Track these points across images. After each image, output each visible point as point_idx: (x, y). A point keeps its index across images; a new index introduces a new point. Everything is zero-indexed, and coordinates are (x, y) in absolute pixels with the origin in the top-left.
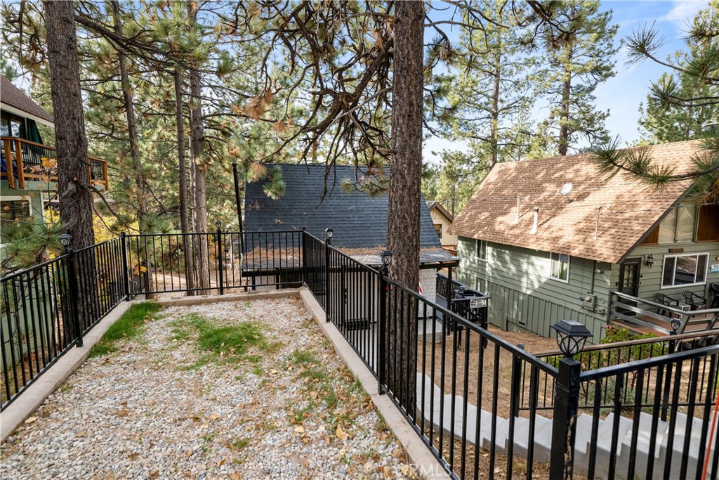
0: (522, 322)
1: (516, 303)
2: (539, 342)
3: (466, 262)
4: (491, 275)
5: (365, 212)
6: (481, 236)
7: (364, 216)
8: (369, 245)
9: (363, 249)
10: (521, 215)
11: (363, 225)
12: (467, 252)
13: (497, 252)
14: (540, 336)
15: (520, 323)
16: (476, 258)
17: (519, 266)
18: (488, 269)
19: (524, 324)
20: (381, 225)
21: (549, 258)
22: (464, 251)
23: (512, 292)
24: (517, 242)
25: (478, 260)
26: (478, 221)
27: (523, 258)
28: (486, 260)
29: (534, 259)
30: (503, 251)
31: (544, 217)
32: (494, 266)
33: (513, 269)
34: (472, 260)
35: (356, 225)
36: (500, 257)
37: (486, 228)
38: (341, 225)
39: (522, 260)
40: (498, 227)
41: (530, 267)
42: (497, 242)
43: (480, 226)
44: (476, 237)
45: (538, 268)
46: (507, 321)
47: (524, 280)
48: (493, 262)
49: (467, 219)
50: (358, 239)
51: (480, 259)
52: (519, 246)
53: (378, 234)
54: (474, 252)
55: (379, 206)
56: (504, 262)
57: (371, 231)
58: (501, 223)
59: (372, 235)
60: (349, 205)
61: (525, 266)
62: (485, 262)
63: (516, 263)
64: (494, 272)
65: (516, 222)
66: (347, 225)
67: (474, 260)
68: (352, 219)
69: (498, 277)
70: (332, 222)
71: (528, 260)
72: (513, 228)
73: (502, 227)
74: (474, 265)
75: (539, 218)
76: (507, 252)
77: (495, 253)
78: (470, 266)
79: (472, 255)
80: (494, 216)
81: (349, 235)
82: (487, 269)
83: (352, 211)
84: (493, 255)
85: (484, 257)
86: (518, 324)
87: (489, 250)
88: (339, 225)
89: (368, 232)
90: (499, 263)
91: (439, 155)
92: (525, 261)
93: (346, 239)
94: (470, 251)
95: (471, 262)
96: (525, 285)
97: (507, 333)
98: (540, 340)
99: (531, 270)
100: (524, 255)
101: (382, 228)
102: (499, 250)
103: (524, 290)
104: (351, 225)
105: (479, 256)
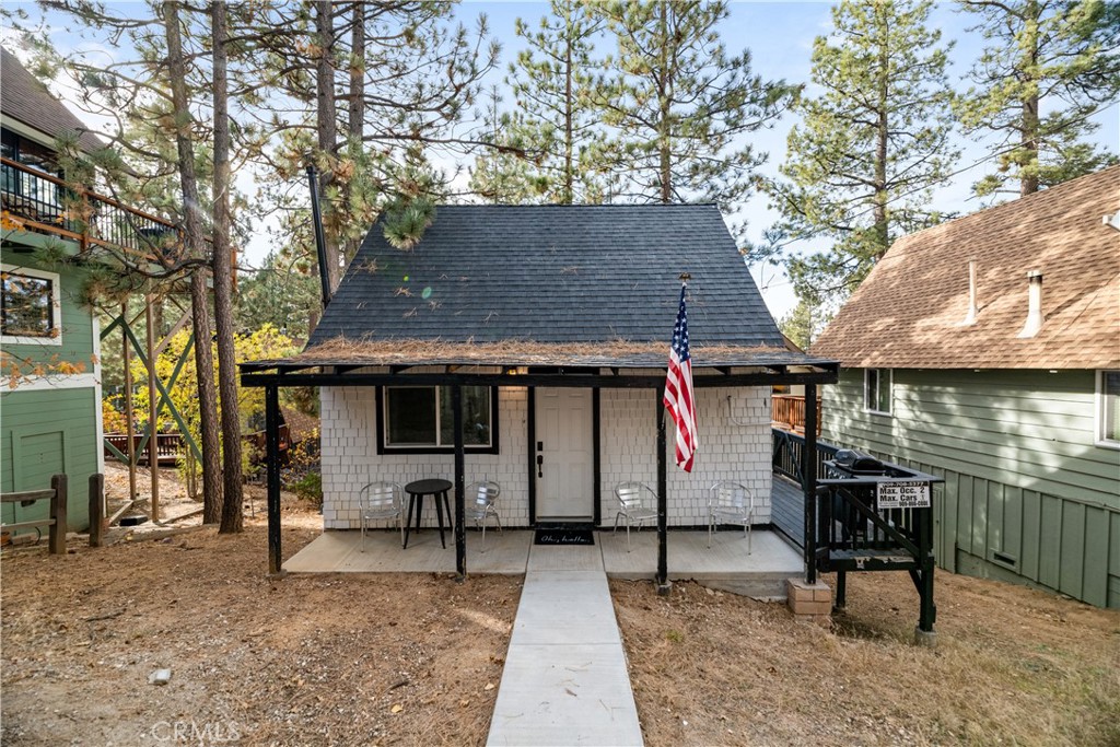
0: (1005, 554)
1: (982, 507)
2: (1073, 615)
3: (843, 419)
4: (906, 443)
5: (597, 277)
6: (880, 359)
7: (593, 283)
8: (593, 338)
9: (578, 345)
10: (980, 305)
11: (588, 299)
12: (845, 400)
13: (921, 393)
14: (1073, 598)
15: (997, 556)
16: (866, 411)
17: (988, 422)
18: (897, 431)
19: (1012, 562)
20: (632, 299)
21: (1092, 391)
22: (837, 399)
23: (967, 482)
24: (982, 359)
25: (872, 415)
26: (868, 335)
27: (1001, 399)
28: (890, 414)
29: (1039, 399)
30: (937, 388)
31: (1059, 298)
32: (913, 425)
33: (970, 428)
34: (856, 415)
35: (573, 300)
36: (929, 404)
37: (888, 345)
38: (537, 300)
39: (996, 405)
40: (918, 339)
41: (1027, 419)
42: (921, 366)
43: (874, 344)
44: (866, 363)
45: (1057, 421)
46: (957, 550)
47: (1008, 453)
48: (911, 415)
49: (842, 335)
50: (569, 325)
51: (877, 412)
52: (993, 366)
53: (619, 318)
54: (860, 399)
55: (632, 266)
56: (941, 414)
57: (605, 311)
58: (926, 330)
59: (607, 318)
60: (564, 265)
61: (1007, 418)
62: (890, 418)
63: (976, 413)
64: (915, 437)
65: (970, 319)
66: (550, 300)
67: (862, 414)
68: (566, 288)
69: (926, 448)
70: (517, 294)
71: (1018, 404)
72: (965, 332)
73: (933, 338)
74: (863, 427)
75: (1046, 298)
76: (950, 389)
77: (914, 397)
78: (853, 428)
79: (857, 406)
80: (906, 323)
81: (551, 318)
82: (895, 432)
83: (569, 274)
84: (909, 401)
85: (885, 406)
86: (992, 559)
87: (899, 391)
88: (532, 300)
89: (599, 312)
90: (925, 417)
91: (781, 264)
92: (1008, 405)
93: (542, 325)
94: (852, 396)
95: (854, 420)
96: (1013, 465)
97: (960, 579)
98: (1075, 610)
99: (1028, 426)
100: (1003, 393)
101: (631, 305)
102: (925, 387)
103: (1011, 479)
104: (560, 300)
105: (872, 405)
